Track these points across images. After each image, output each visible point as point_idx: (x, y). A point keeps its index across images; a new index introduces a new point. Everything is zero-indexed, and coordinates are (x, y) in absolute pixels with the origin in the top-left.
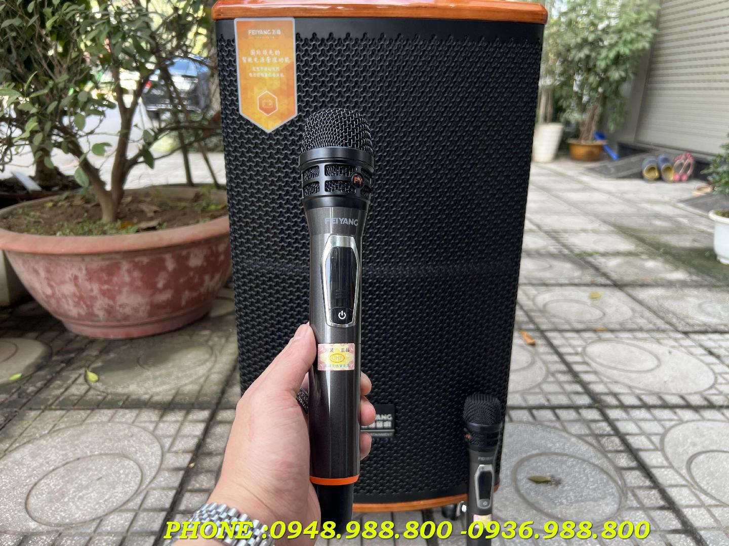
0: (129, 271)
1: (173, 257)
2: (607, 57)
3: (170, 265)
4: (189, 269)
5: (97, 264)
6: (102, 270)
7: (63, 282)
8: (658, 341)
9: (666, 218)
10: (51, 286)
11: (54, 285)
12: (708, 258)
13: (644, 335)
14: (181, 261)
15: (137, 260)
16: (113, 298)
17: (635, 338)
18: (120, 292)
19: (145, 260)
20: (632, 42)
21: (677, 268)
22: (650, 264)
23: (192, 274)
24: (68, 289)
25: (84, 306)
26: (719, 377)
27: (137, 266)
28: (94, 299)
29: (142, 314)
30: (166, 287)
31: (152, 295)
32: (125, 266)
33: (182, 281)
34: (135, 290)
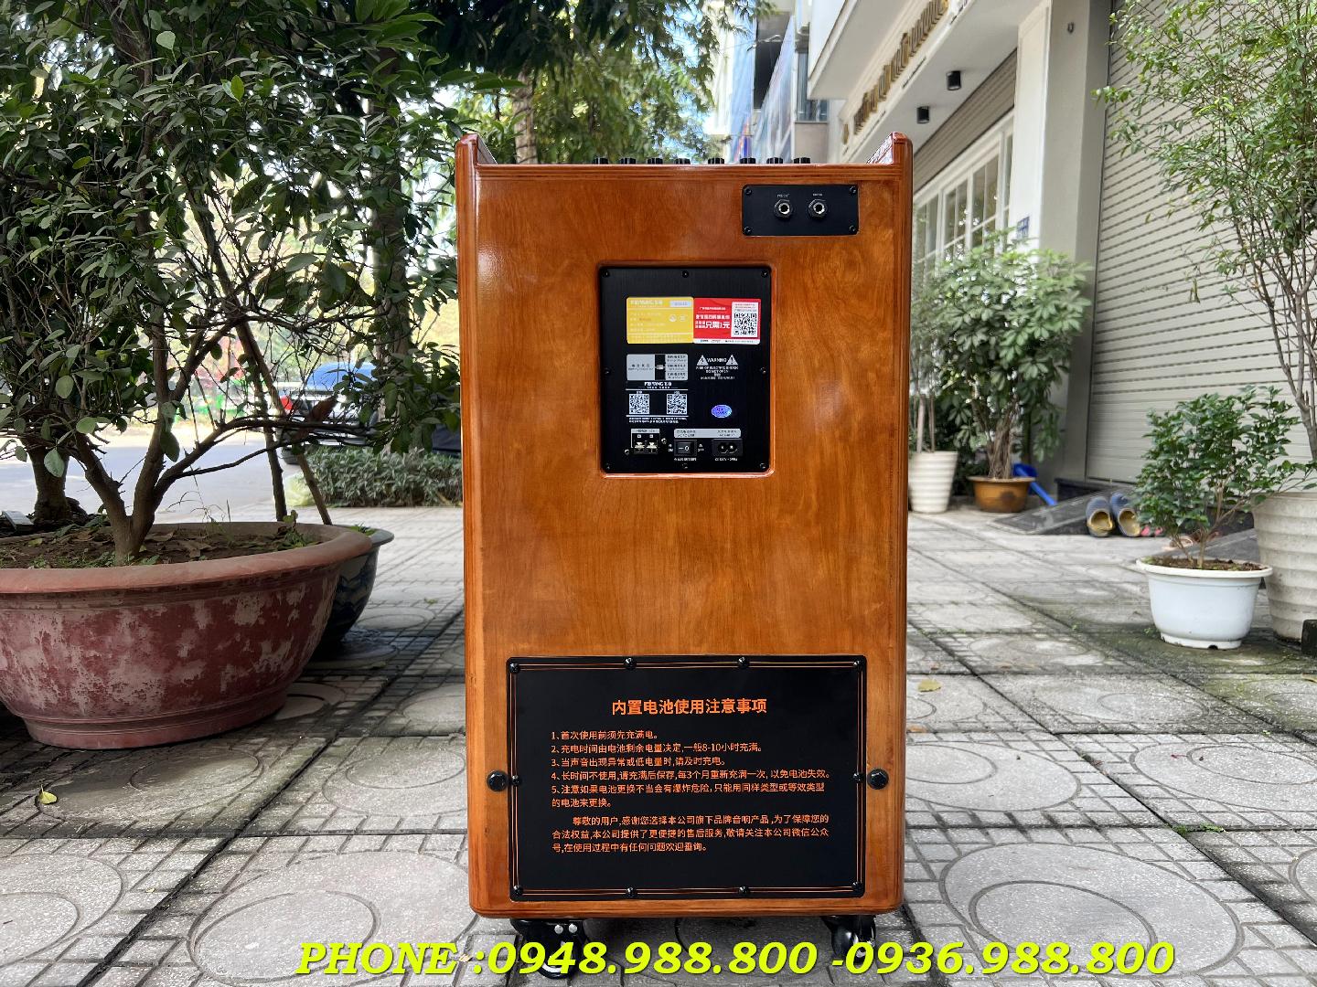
0: (132, 627)
1: (206, 606)
2: (1014, 344)
3: (202, 619)
4: (235, 628)
5: (81, 612)
6: (88, 624)
7: (26, 646)
8: (1007, 744)
9: (1107, 585)
10: (7, 654)
11: (12, 651)
12: (1149, 637)
13: (990, 736)
14: (222, 615)
15: (146, 608)
16: (102, 672)
17: (971, 741)
18: (115, 662)
19: (161, 609)
20: (1051, 319)
21: (1088, 650)
22: (1046, 646)
23: (238, 637)
24: (33, 657)
25: (56, 688)
26: (1084, 788)
27: (145, 618)
28: (72, 673)
29: (151, 702)
30: (193, 656)
31: (167, 671)
32: (127, 618)
33: (220, 647)
34: (140, 658)
